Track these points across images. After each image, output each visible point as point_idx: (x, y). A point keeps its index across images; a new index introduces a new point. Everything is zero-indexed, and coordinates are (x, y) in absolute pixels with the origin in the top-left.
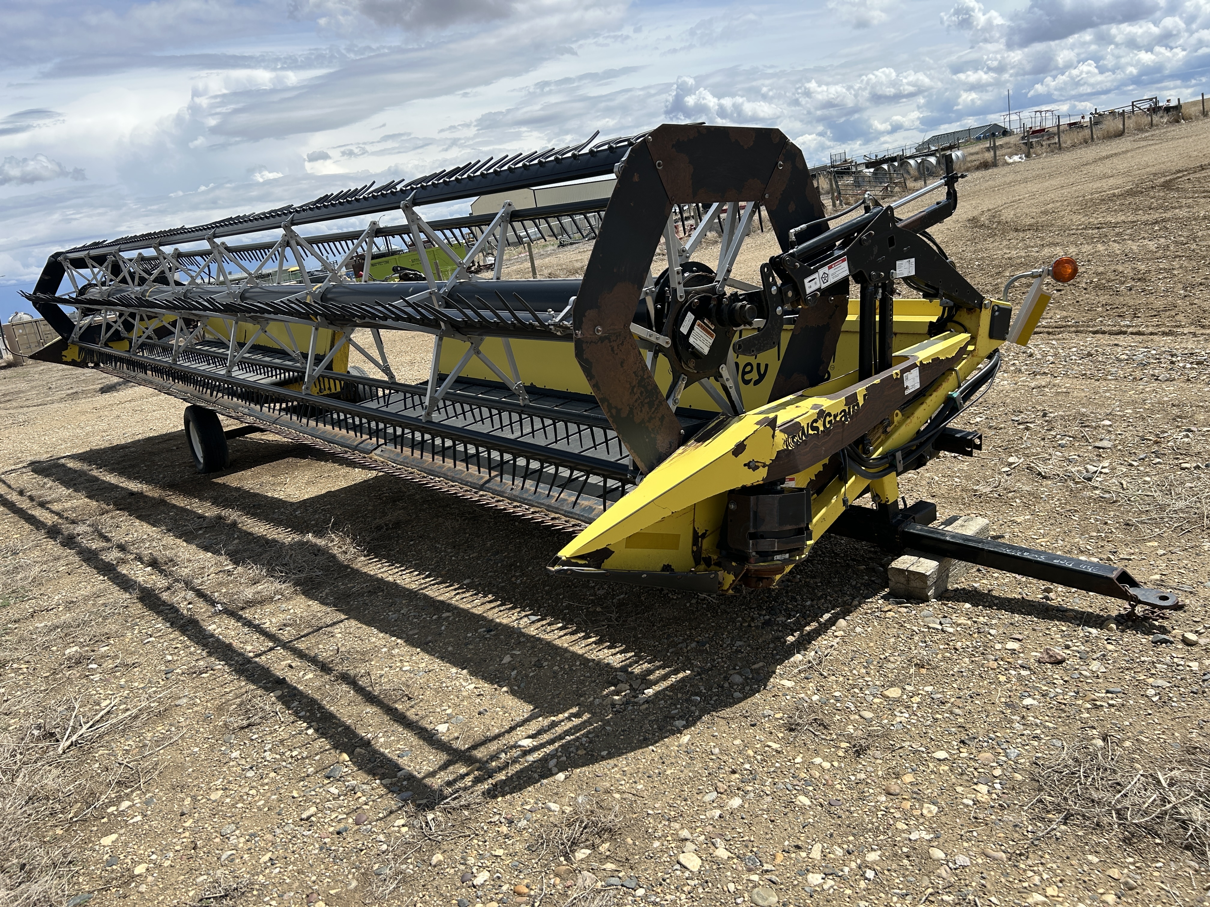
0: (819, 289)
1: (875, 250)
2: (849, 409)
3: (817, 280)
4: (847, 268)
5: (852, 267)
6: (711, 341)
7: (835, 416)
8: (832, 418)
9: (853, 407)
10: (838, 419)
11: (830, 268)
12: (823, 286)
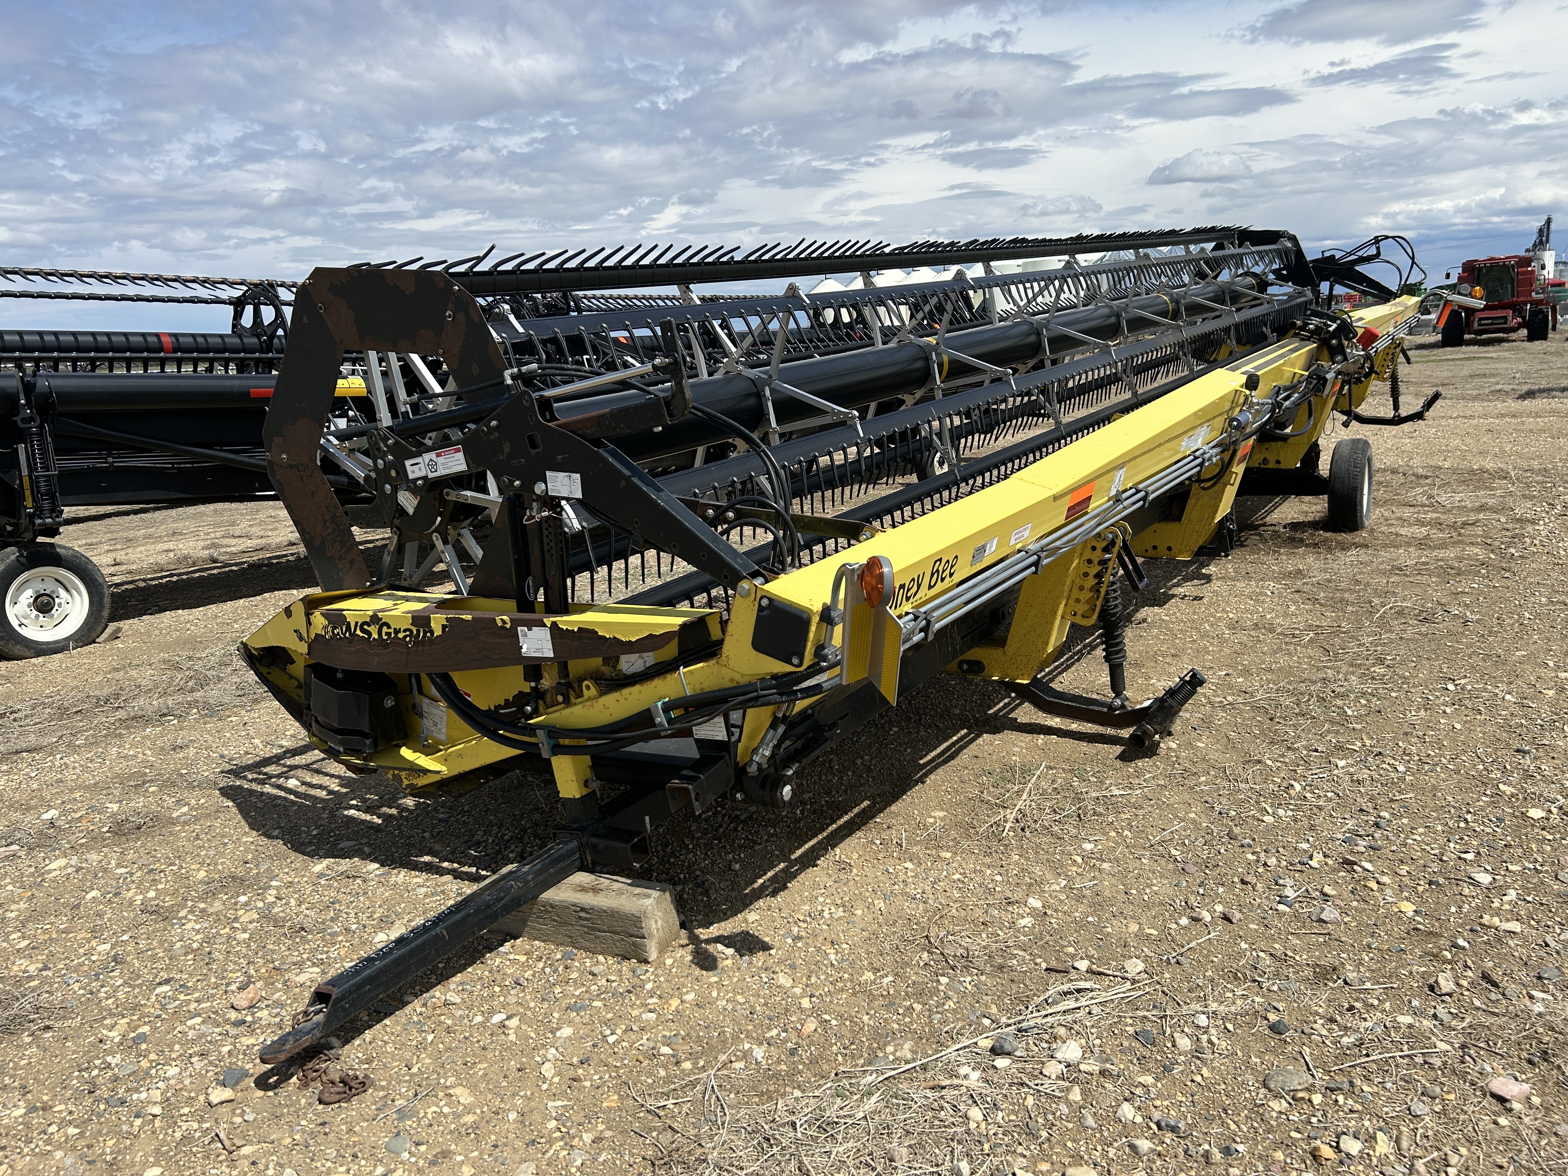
0: (425, 478)
1: (507, 448)
2: (418, 632)
3: (422, 466)
4: (463, 460)
5: (470, 462)
6: (416, 502)
7: (397, 631)
8: (392, 631)
9: (425, 633)
10: (401, 635)
11: (438, 455)
12: (431, 475)
